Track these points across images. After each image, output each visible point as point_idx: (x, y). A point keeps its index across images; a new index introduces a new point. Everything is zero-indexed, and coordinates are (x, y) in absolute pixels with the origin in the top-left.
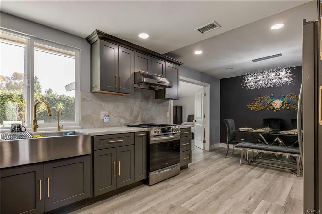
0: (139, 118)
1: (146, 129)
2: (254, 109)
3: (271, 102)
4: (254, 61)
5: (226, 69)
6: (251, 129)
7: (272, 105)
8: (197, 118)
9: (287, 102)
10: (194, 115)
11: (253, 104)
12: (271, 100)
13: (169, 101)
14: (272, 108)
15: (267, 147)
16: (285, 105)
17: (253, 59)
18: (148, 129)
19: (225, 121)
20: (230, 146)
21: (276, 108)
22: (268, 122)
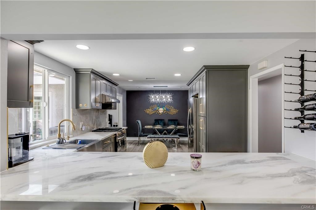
2: (149, 113)
4: (154, 87)
6: (151, 126)
7: (158, 111)
9: (166, 110)
11: (148, 110)
12: (158, 108)
14: (158, 113)
16: (164, 111)
18: (116, 132)
19: (137, 122)
20: (141, 138)
21: (160, 113)
22: (157, 122)
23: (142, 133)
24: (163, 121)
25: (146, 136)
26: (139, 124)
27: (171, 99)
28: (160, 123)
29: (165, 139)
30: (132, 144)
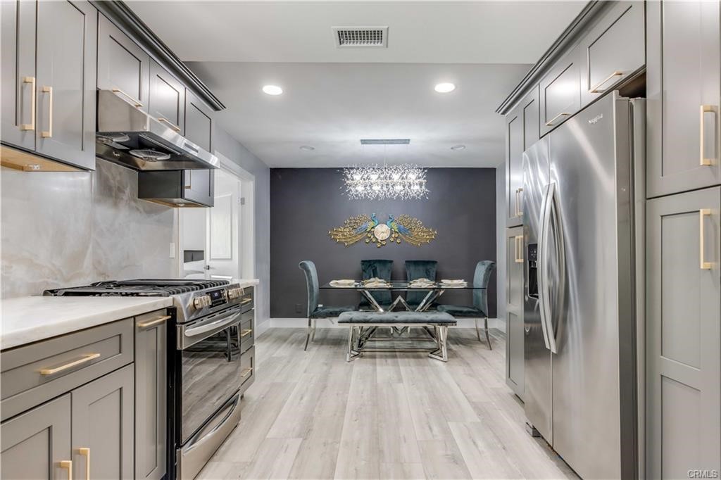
0: (88, 262)
1: (166, 301)
2: (344, 240)
3: (373, 228)
4: (364, 142)
5: (301, 148)
6: (353, 281)
7: (374, 234)
8: (214, 259)
9: (397, 231)
10: (203, 251)
11: (340, 230)
12: (371, 224)
13: (175, 209)
14: (374, 240)
15: (397, 317)
16: (393, 236)
17: (363, 139)
18: (174, 299)
19: (304, 266)
20: (315, 322)
21: (380, 239)
22: (371, 267)
23: (320, 306)
24: (389, 265)
25: (336, 314)
26: (308, 272)
27: (421, 185)
28: (381, 271)
29: (400, 326)
30: (284, 345)
